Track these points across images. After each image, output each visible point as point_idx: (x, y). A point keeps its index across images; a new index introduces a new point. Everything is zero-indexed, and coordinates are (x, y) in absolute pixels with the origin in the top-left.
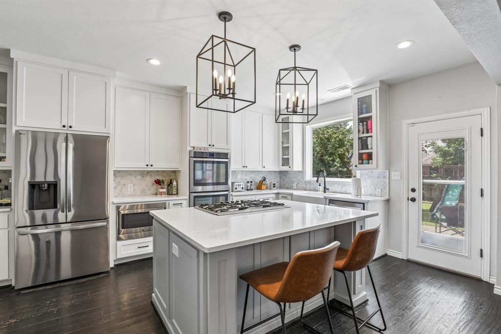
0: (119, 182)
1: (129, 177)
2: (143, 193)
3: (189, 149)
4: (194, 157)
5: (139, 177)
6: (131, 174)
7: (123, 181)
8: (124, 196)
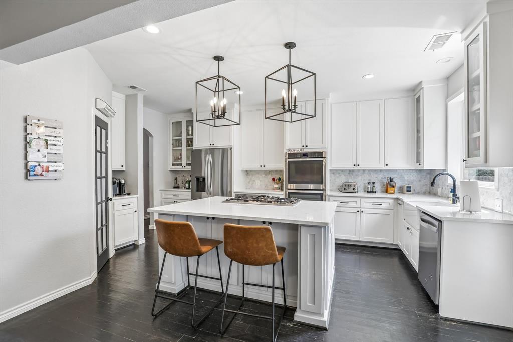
0: (251, 179)
1: (257, 175)
2: (266, 187)
3: (285, 151)
4: (288, 158)
5: (264, 175)
6: (258, 173)
7: (253, 178)
8: (254, 189)
